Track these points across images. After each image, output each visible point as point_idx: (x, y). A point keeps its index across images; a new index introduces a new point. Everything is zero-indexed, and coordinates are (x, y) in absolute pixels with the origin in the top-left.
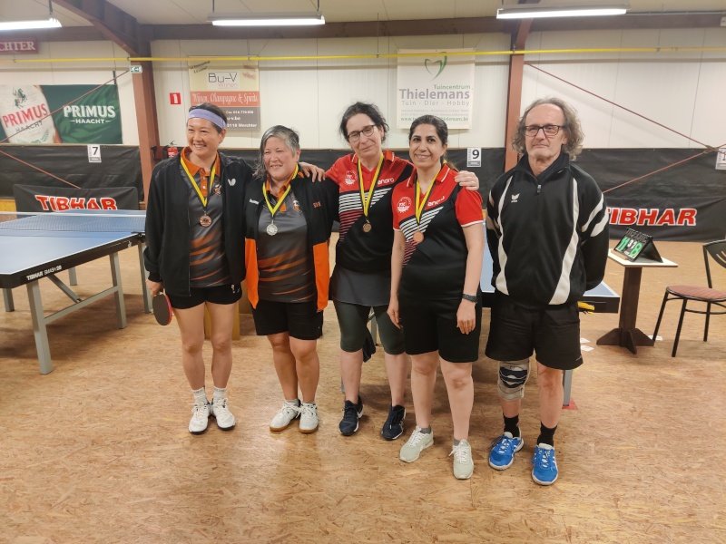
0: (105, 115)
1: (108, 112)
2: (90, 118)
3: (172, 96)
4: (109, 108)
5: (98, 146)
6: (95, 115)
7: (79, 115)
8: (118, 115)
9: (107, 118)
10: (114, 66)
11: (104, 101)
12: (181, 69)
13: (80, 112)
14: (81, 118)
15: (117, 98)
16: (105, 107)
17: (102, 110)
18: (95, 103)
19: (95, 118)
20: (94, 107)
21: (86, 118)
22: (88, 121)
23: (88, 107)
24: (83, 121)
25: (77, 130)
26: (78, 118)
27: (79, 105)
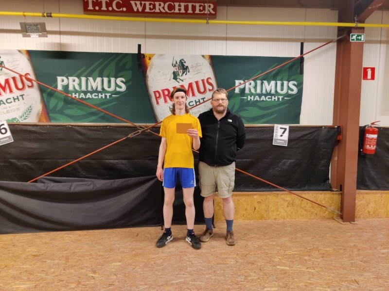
0: (285, 91)
1: (289, 88)
2: (266, 95)
3: (365, 70)
4: (291, 84)
5: (287, 127)
6: (273, 92)
7: (253, 91)
8: (300, 91)
9: (287, 95)
10: (303, 37)
11: (286, 75)
12: (381, 42)
13: (255, 87)
14: (255, 95)
15: (302, 72)
16: (285, 83)
17: (282, 85)
18: (274, 78)
19: (272, 95)
20: (273, 83)
21: (260, 95)
22: (263, 98)
23: (265, 82)
24: (257, 98)
25: (247, 108)
26: (251, 94)
27: (255, 80)
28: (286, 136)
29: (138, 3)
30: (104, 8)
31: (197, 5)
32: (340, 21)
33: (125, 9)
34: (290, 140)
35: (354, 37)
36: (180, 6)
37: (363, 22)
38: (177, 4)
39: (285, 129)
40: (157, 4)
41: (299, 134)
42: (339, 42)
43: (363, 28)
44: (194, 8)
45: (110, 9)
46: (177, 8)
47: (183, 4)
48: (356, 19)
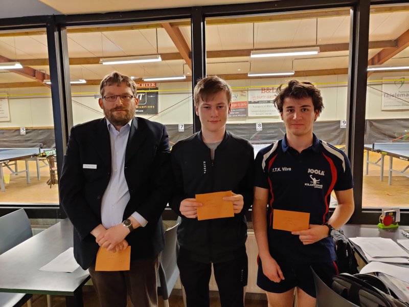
28: (183, 128)
39: (183, 125)
41: (188, 127)
44: (148, 85)
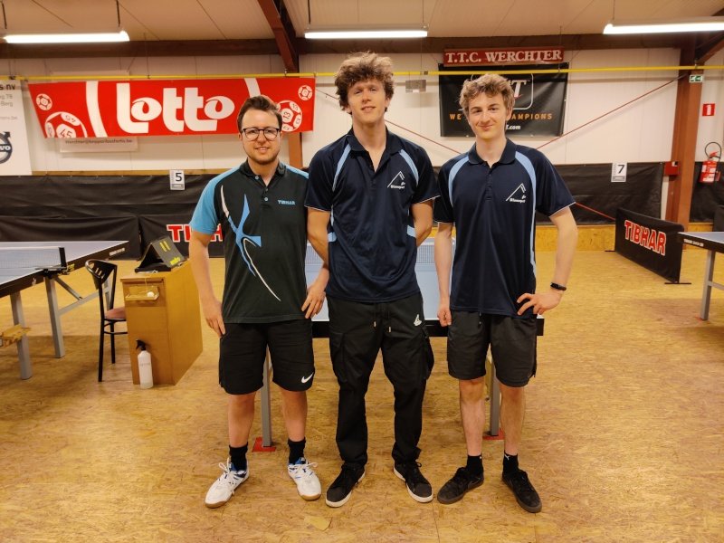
3: (705, 106)
10: (644, 77)
28: (624, 173)
29: (492, 54)
30: (462, 60)
31: (546, 52)
32: (681, 64)
33: (480, 60)
34: (628, 176)
35: (693, 79)
36: (529, 54)
37: (702, 64)
38: (527, 53)
39: (623, 166)
40: (509, 53)
41: (637, 170)
42: (680, 81)
43: (703, 70)
44: (542, 56)
45: (467, 61)
46: (527, 56)
47: (532, 53)
48: (696, 61)
